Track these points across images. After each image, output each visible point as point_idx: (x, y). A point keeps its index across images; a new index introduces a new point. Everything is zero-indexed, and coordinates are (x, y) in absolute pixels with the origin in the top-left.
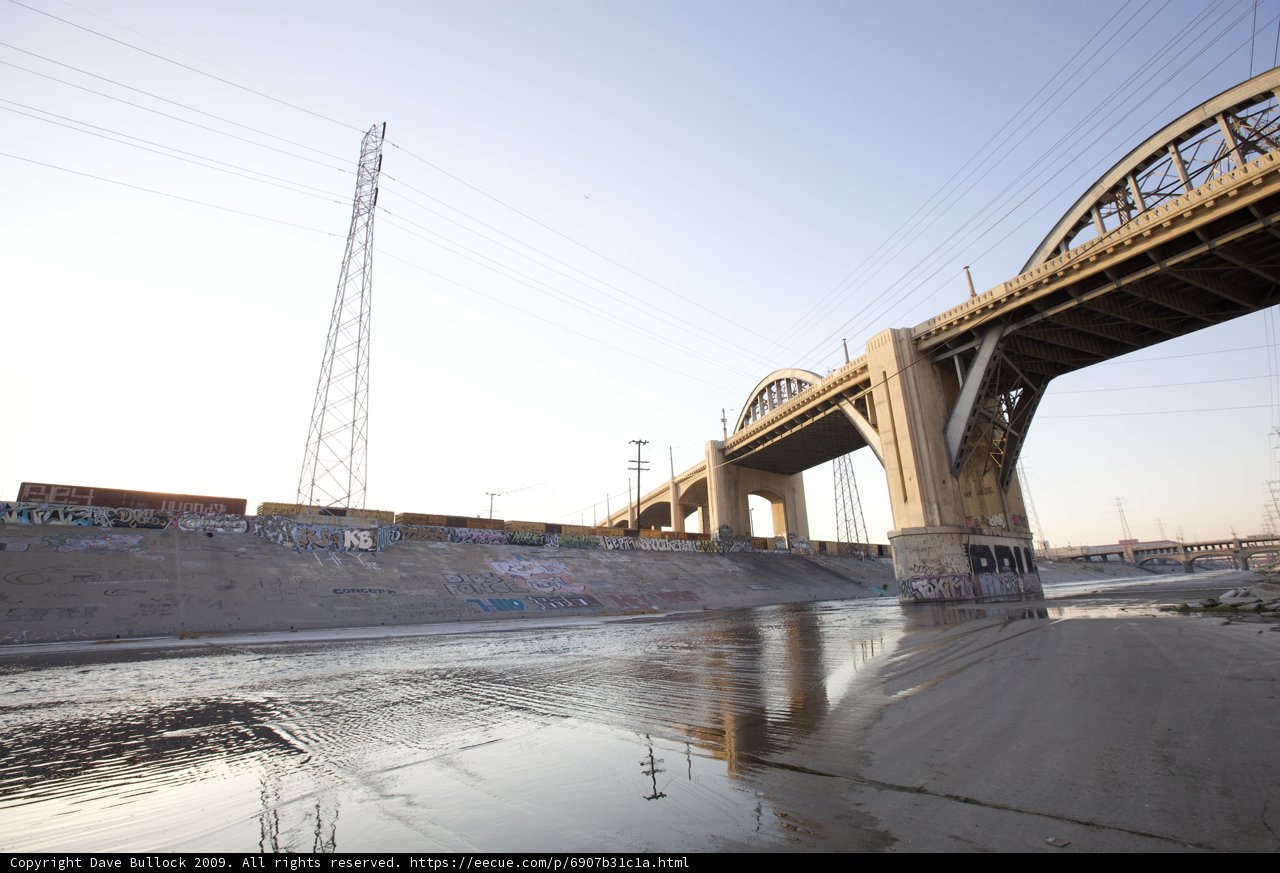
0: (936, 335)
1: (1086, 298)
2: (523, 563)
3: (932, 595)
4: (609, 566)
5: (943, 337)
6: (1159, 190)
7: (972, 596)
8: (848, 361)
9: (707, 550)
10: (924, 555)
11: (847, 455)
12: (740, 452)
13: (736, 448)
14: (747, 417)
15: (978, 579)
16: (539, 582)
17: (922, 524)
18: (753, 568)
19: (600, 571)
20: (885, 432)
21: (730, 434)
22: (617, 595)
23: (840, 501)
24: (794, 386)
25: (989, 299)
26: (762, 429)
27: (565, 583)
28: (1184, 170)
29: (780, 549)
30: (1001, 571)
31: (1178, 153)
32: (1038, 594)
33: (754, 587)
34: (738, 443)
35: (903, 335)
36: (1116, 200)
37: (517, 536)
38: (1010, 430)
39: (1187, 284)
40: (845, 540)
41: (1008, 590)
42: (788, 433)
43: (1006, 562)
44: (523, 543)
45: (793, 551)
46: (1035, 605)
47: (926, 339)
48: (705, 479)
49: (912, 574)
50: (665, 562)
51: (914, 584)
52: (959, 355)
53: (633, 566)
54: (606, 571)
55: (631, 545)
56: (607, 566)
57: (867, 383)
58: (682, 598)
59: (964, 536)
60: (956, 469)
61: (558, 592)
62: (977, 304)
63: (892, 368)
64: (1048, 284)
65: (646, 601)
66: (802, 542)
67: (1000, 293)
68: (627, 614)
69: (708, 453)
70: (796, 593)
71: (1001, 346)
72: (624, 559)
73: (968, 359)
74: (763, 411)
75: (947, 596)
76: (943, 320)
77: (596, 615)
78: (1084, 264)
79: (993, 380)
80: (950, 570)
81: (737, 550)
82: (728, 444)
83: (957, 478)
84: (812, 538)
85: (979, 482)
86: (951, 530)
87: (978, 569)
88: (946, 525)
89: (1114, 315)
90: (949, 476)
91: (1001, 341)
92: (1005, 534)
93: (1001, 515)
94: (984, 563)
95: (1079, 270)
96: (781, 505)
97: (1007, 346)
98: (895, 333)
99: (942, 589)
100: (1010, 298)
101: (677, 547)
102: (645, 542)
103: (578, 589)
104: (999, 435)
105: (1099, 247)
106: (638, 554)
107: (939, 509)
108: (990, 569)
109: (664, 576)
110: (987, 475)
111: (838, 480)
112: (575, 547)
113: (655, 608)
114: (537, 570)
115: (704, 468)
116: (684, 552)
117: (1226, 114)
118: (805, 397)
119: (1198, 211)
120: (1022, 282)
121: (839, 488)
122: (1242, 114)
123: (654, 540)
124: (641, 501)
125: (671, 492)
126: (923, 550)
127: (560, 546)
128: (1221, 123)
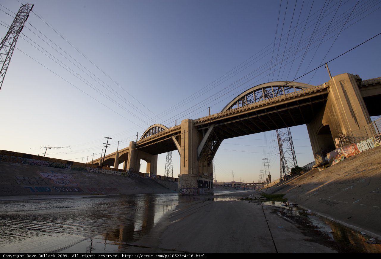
0: (199, 123)
1: (233, 121)
2: (54, 174)
3: (187, 193)
5: (201, 124)
6: (250, 100)
7: (197, 194)
8: (176, 125)
9: (124, 175)
10: (187, 182)
11: (171, 152)
12: (140, 146)
13: (139, 145)
14: (145, 136)
15: (199, 189)
16: (60, 182)
18: (138, 182)
19: (85, 179)
20: (182, 147)
21: (138, 140)
22: (90, 188)
23: (167, 164)
24: (160, 129)
25: (213, 116)
26: (148, 140)
27: (70, 183)
28: (255, 98)
29: (147, 177)
30: (205, 187)
31: (255, 94)
32: (212, 194)
33: (137, 188)
34: (140, 143)
35: (191, 121)
36: (242, 100)
37: (54, 164)
38: (212, 151)
39: (252, 123)
40: (166, 176)
41: (206, 193)
42: (156, 143)
43: (206, 185)
44: (56, 167)
45: (151, 178)
46: (211, 197)
47: (197, 124)
48: (128, 153)
49: (183, 187)
50: (109, 178)
51: (183, 190)
52: (204, 129)
53: (98, 178)
55: (98, 171)
56: (88, 178)
57: (180, 132)
58: (113, 190)
59: (198, 178)
60: (198, 159)
61: (67, 186)
62: (210, 117)
63: (187, 130)
64: (226, 116)
65: (100, 191)
66: (154, 175)
67: (216, 116)
68: (92, 195)
69: (130, 145)
70: (150, 191)
71: (214, 129)
72: (95, 176)
73: (206, 131)
74: (149, 135)
75: (191, 194)
76: (202, 120)
77: (80, 195)
78: (234, 113)
79: (211, 137)
80: (193, 187)
81: (134, 176)
82: (137, 143)
83: (198, 161)
84: (157, 174)
85: (203, 164)
86: (195, 176)
87: (200, 187)
88: (194, 174)
89: (238, 127)
90: (196, 161)
91: (214, 128)
92: (207, 178)
93: (207, 173)
94: (201, 185)
95: (233, 114)
96: (150, 164)
97: (215, 129)
98: (189, 120)
99: (190, 192)
100: (218, 117)
101: (115, 173)
102: (103, 171)
103: (75, 185)
104: (210, 151)
105: (237, 110)
106: (101, 174)
107: (192, 170)
108: (202, 187)
109: (108, 182)
110: (206, 162)
111: (167, 158)
112: (77, 170)
113: (103, 193)
114: (60, 177)
115: (128, 149)
116: (116, 175)
117: (264, 88)
118: (162, 133)
119: (256, 107)
120: (221, 114)
121: (167, 160)
122: (266, 89)
123: (107, 170)
124: (105, 157)
125: (116, 155)
126: (187, 180)
127: (71, 169)
128: (262, 90)
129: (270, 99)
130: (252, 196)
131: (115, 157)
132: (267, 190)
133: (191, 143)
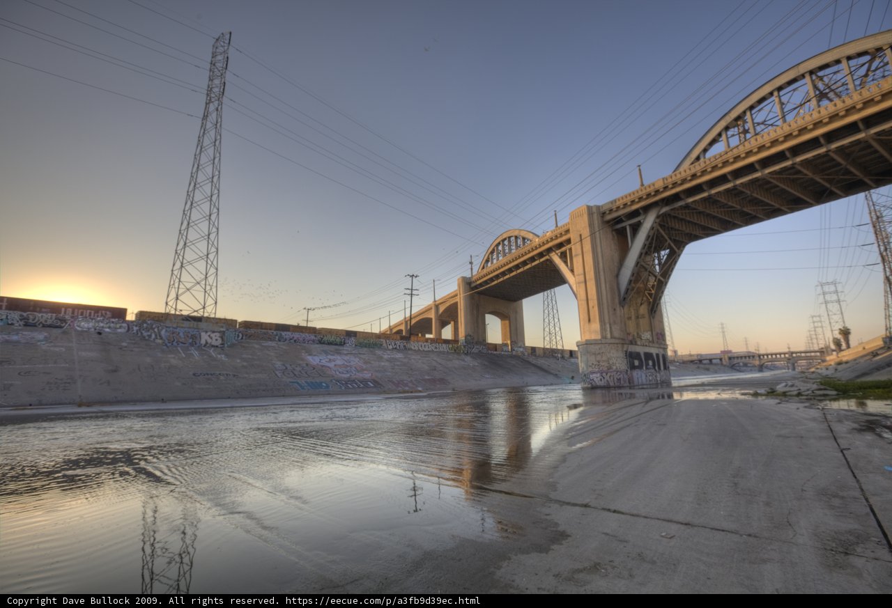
0: (616, 211)
1: (714, 191)
2: (329, 357)
3: (602, 383)
4: (388, 360)
5: (621, 213)
6: (765, 121)
7: (627, 384)
8: (557, 226)
9: (456, 351)
10: (599, 358)
11: (552, 290)
12: (481, 285)
13: (478, 282)
14: (487, 261)
15: (631, 374)
16: (340, 370)
17: (599, 337)
18: (486, 363)
19: (383, 364)
20: (578, 275)
21: (475, 272)
22: (394, 380)
23: (547, 320)
24: (520, 242)
25: (652, 188)
26: (497, 270)
27: (358, 372)
28: (782, 109)
29: (506, 351)
30: (647, 368)
31: (779, 97)
32: (667, 384)
33: (487, 376)
34: (480, 279)
35: (594, 210)
36: (738, 126)
37: (325, 339)
38: (659, 277)
39: (778, 186)
40: (548, 347)
41: (650, 381)
42: (515, 273)
43: (650, 362)
44: (330, 343)
45: (514, 353)
46: (665, 391)
47: (609, 214)
48: (456, 303)
49: (590, 369)
50: (427, 359)
51: (591, 376)
52: (630, 225)
53: (406, 360)
54: (387, 364)
55: (405, 346)
56: (387, 360)
57: (569, 241)
58: (438, 382)
59: (625, 346)
60: (623, 301)
61: (353, 377)
62: (644, 191)
63: (586, 232)
64: (691, 180)
65: (414, 384)
66: (520, 347)
67: (659, 185)
68: (401, 393)
69: (459, 285)
70: (515, 381)
71: (658, 221)
72: (399, 356)
73: (636, 228)
74: (498, 257)
75: (612, 384)
76: (621, 201)
77: (379, 393)
78: (714, 168)
79: (651, 243)
80: (614, 368)
81: (477, 351)
82: (473, 279)
83: (623, 307)
84: (527, 345)
85: (637, 311)
86: (617, 341)
87: (633, 367)
88: (615, 338)
89: (730, 204)
90: (618, 306)
91: (658, 217)
92: (651, 344)
93: (649, 333)
94: (636, 363)
95: (711, 172)
96: (507, 322)
97: (663, 221)
98: (589, 208)
99: (609, 379)
100: (666, 188)
101: (436, 348)
102: (414, 345)
103: (367, 375)
104: (652, 280)
105: (725, 158)
106: (410, 352)
107: (611, 328)
108: (640, 367)
109: (427, 368)
110: (643, 306)
111: (546, 306)
112: (366, 347)
113: (420, 389)
114: (339, 362)
115: (456, 295)
116: (440, 352)
117: (811, 72)
118: (527, 249)
119: (788, 137)
120: (674, 178)
121: (546, 311)
122: (821, 74)
123: (420, 343)
124: (412, 316)
125: (433, 311)
126: (599, 354)
127: (356, 345)
128: (808, 79)
129: (837, 100)
130: (786, 386)
131: (432, 315)
132: (836, 370)
133: (601, 265)
